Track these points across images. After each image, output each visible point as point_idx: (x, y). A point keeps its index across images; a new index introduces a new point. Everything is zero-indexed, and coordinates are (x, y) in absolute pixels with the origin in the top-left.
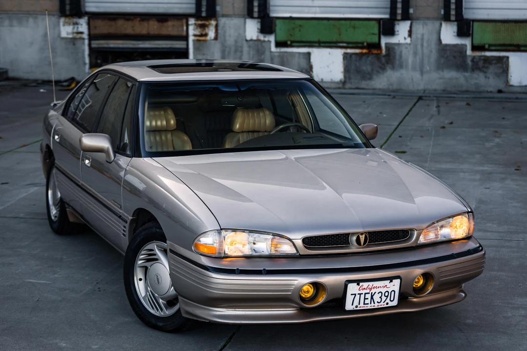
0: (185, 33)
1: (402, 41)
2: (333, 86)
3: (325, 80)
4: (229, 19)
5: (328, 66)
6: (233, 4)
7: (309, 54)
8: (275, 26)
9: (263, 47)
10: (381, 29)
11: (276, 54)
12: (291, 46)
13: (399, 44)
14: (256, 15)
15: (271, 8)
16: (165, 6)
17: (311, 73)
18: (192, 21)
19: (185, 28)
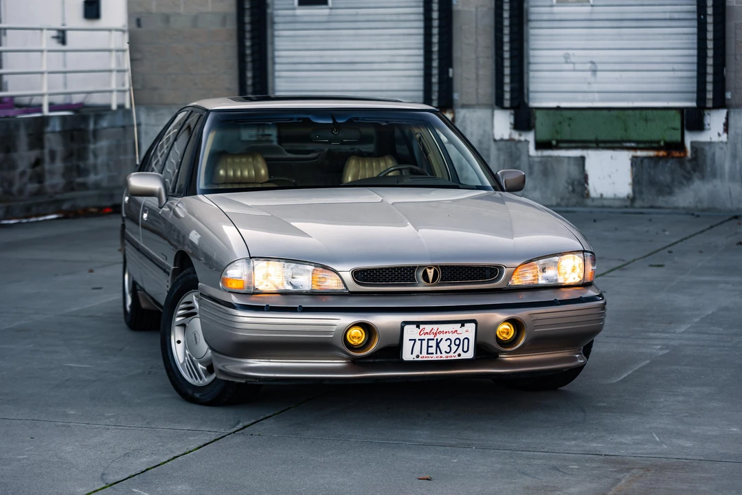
1: (715, 139)
2: (618, 203)
3: (605, 196)
4: (471, 110)
5: (610, 176)
6: (477, 89)
7: (583, 159)
8: (535, 119)
9: (517, 149)
10: (685, 122)
11: (536, 159)
12: (557, 147)
13: (710, 143)
14: (507, 104)
15: (531, 95)
17: (586, 185)
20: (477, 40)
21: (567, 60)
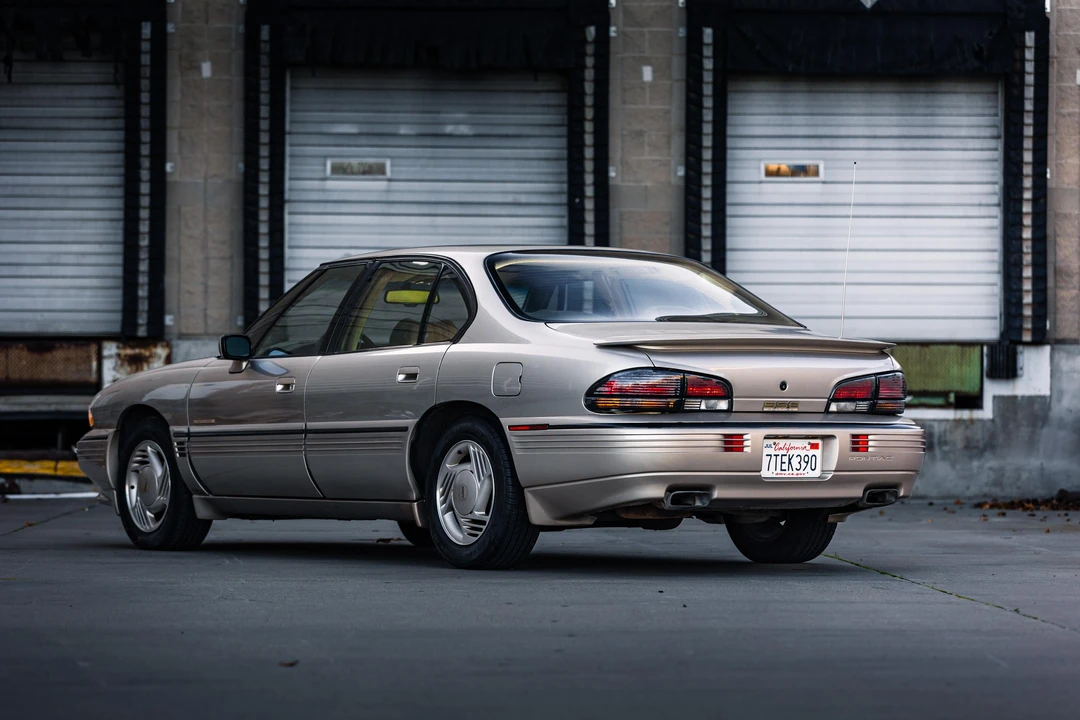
0: (94, 377)
4: (199, 342)
16: (38, 316)
18: (110, 349)
19: (94, 364)
20: (205, 231)
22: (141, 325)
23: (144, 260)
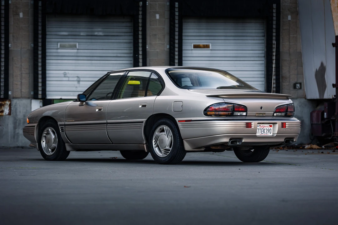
21: (65, 75)
22: (2, 94)
23: (3, 74)
